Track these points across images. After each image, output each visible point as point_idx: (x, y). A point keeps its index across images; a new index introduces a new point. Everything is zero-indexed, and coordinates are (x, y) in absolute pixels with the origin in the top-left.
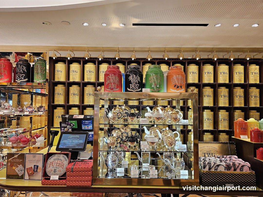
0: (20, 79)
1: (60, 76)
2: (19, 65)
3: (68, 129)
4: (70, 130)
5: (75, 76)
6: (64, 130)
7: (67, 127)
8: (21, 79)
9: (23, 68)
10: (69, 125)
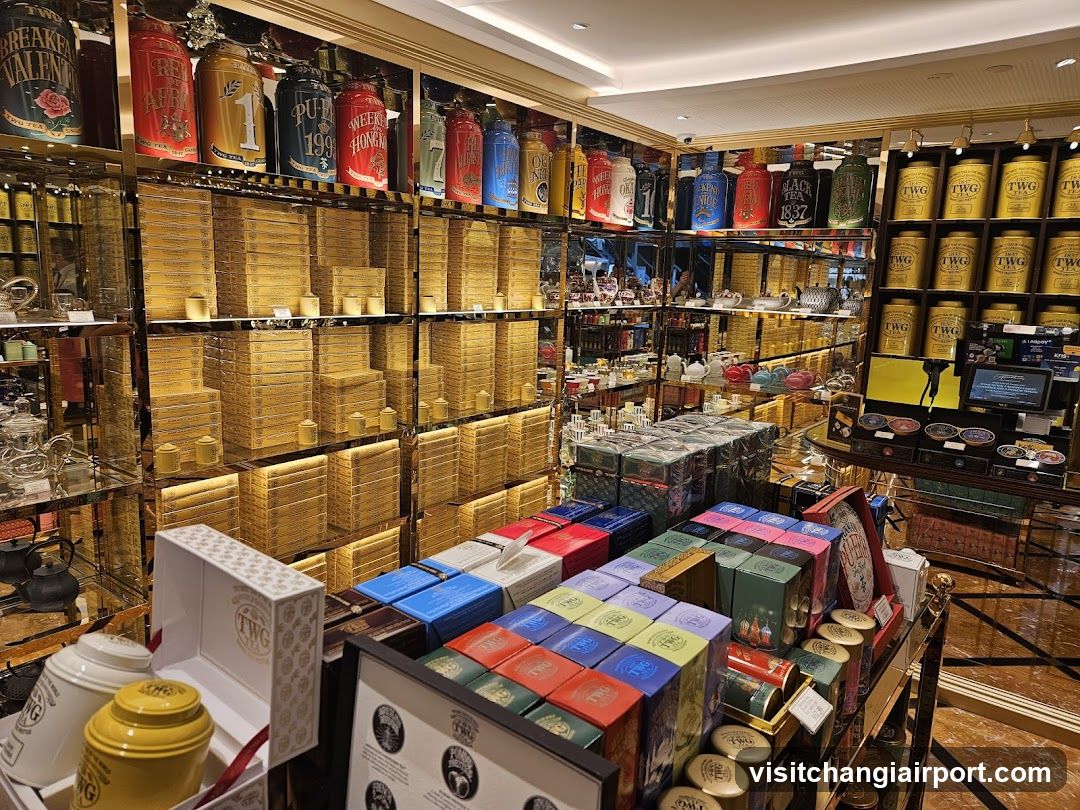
0: (795, 220)
1: (915, 207)
2: (795, 180)
3: (987, 358)
4: (992, 361)
5: (967, 202)
6: (975, 358)
7: (985, 351)
8: (799, 219)
9: (804, 186)
10: (991, 348)
